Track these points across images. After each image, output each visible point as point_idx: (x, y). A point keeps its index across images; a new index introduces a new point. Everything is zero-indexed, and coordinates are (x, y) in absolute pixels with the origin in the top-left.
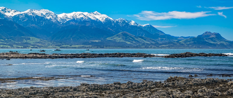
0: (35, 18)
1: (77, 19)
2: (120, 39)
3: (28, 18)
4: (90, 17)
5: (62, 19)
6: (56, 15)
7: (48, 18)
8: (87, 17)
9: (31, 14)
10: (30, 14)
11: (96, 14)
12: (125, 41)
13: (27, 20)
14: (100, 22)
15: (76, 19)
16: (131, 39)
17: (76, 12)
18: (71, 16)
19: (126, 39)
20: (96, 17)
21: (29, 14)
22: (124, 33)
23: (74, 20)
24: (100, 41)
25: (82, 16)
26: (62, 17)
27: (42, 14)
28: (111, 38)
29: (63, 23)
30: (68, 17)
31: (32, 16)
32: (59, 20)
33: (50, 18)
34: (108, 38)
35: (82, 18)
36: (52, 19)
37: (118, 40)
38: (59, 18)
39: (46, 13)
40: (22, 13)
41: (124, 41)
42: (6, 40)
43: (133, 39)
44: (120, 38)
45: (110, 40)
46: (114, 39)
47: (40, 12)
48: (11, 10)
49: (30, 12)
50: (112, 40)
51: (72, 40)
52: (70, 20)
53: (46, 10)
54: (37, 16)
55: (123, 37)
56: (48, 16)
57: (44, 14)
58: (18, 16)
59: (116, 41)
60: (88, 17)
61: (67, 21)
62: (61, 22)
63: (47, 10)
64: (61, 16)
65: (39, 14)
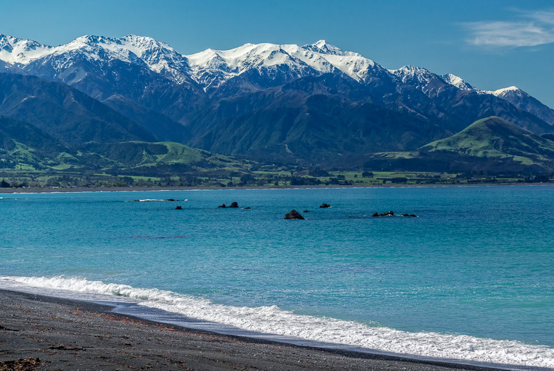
0: (112, 69)
1: (264, 69)
2: (483, 148)
3: (86, 70)
4: (310, 62)
5: (207, 74)
6: (183, 56)
7: (156, 68)
8: (297, 61)
9: (96, 57)
10: (92, 55)
11: (325, 50)
12: (504, 152)
13: (86, 80)
14: (347, 81)
15: (260, 73)
16: (525, 145)
17: (255, 46)
18: (237, 61)
19: (506, 144)
20: (331, 62)
21: (87, 54)
22: (492, 123)
23: (253, 75)
24: (416, 154)
25: (280, 60)
26: (205, 66)
27: (131, 53)
28: (449, 144)
29: (211, 90)
30: (229, 65)
31: (98, 60)
32: (194, 74)
33: (163, 70)
34: (433, 144)
35: (284, 67)
36: (170, 74)
37: (476, 151)
38: (196, 71)
39: (144, 50)
40: (60, 50)
41: (504, 156)
42: (80, 154)
43: (531, 147)
44: (485, 143)
45: (444, 151)
46: (462, 144)
47: (125, 48)
48: (13, 39)
49: (89, 48)
50: (452, 148)
51: (289, 151)
52: (236, 77)
53: (142, 38)
54: (118, 63)
55: (495, 138)
56: (156, 62)
57: (139, 52)
58: (48, 63)
59: (472, 154)
60: (303, 63)
61: (229, 81)
62: (204, 85)
63: (147, 38)
64: (201, 59)
65: (121, 53)
